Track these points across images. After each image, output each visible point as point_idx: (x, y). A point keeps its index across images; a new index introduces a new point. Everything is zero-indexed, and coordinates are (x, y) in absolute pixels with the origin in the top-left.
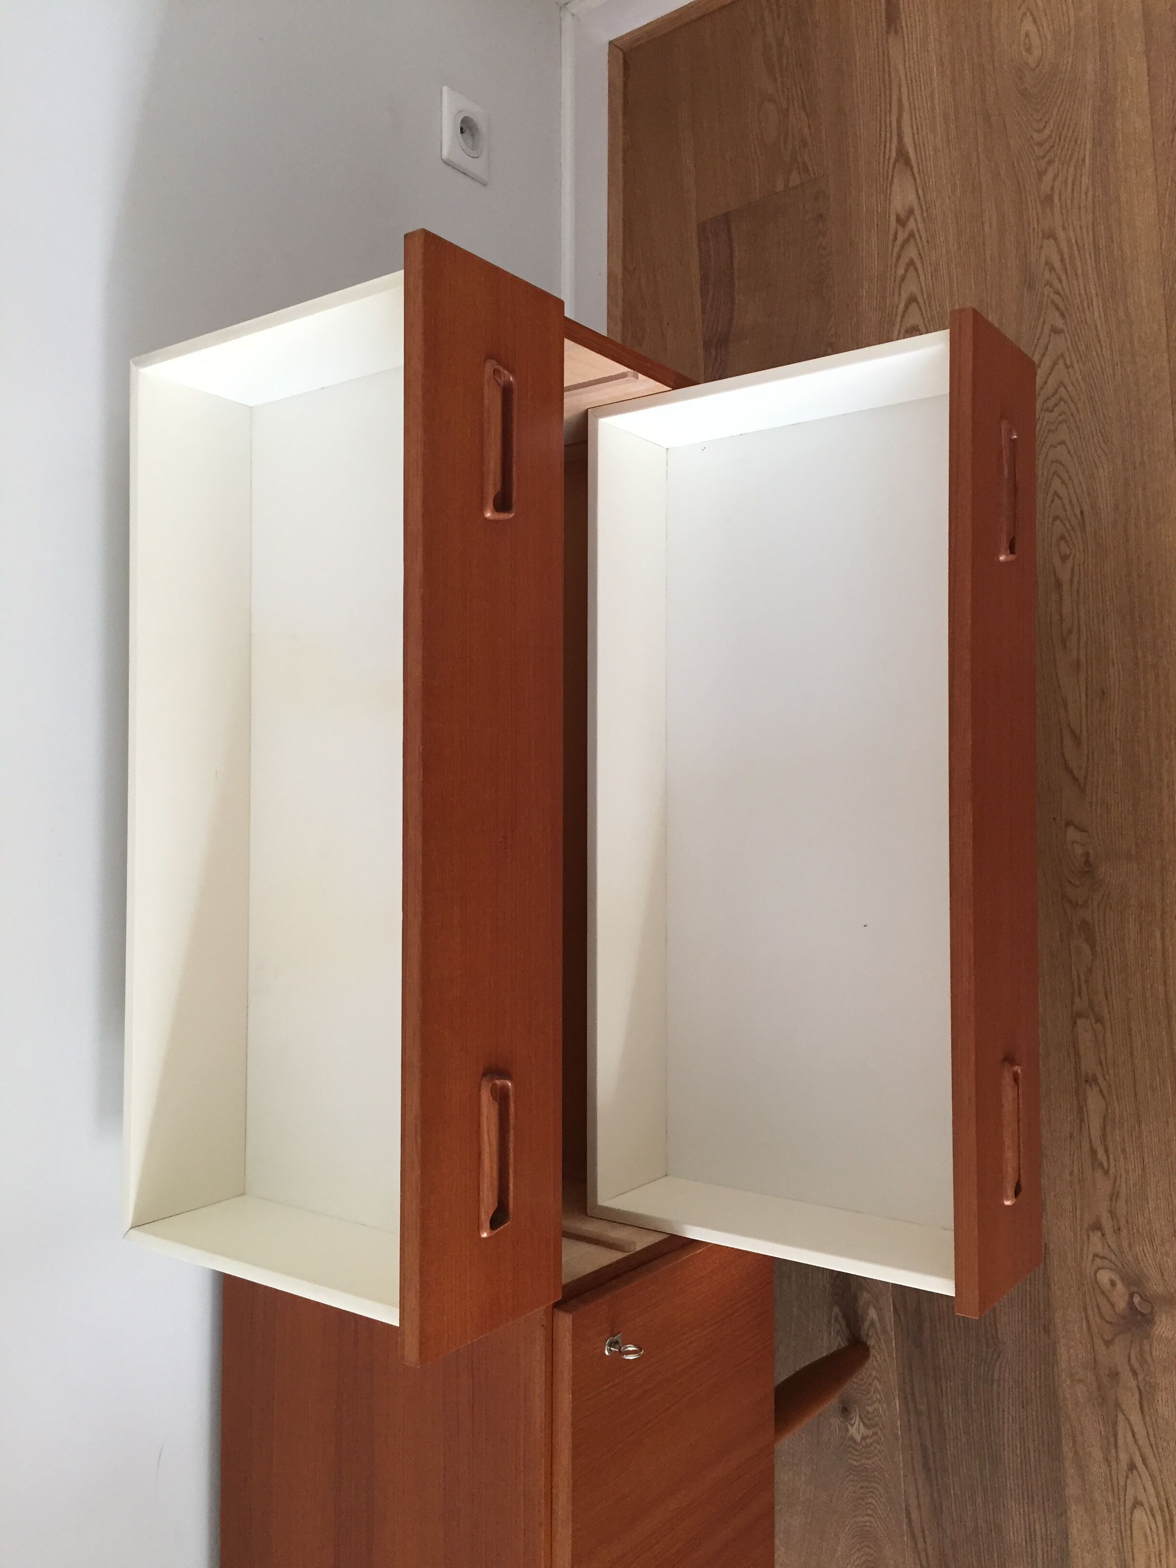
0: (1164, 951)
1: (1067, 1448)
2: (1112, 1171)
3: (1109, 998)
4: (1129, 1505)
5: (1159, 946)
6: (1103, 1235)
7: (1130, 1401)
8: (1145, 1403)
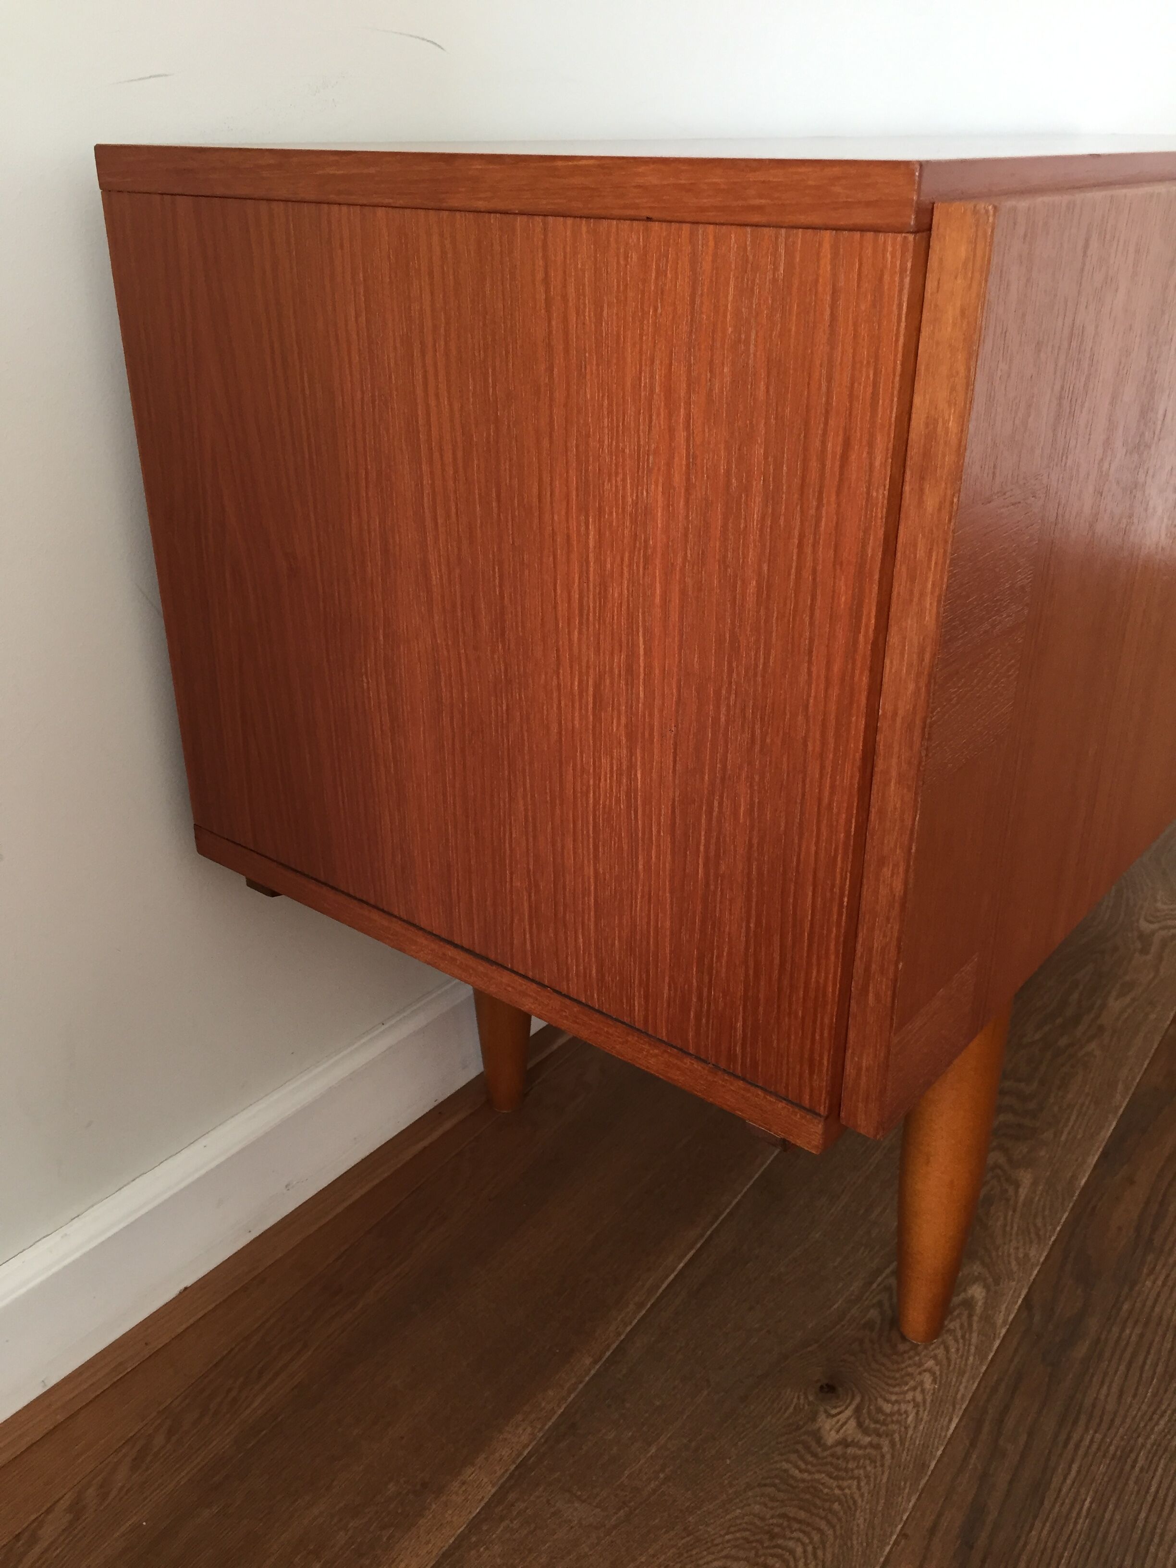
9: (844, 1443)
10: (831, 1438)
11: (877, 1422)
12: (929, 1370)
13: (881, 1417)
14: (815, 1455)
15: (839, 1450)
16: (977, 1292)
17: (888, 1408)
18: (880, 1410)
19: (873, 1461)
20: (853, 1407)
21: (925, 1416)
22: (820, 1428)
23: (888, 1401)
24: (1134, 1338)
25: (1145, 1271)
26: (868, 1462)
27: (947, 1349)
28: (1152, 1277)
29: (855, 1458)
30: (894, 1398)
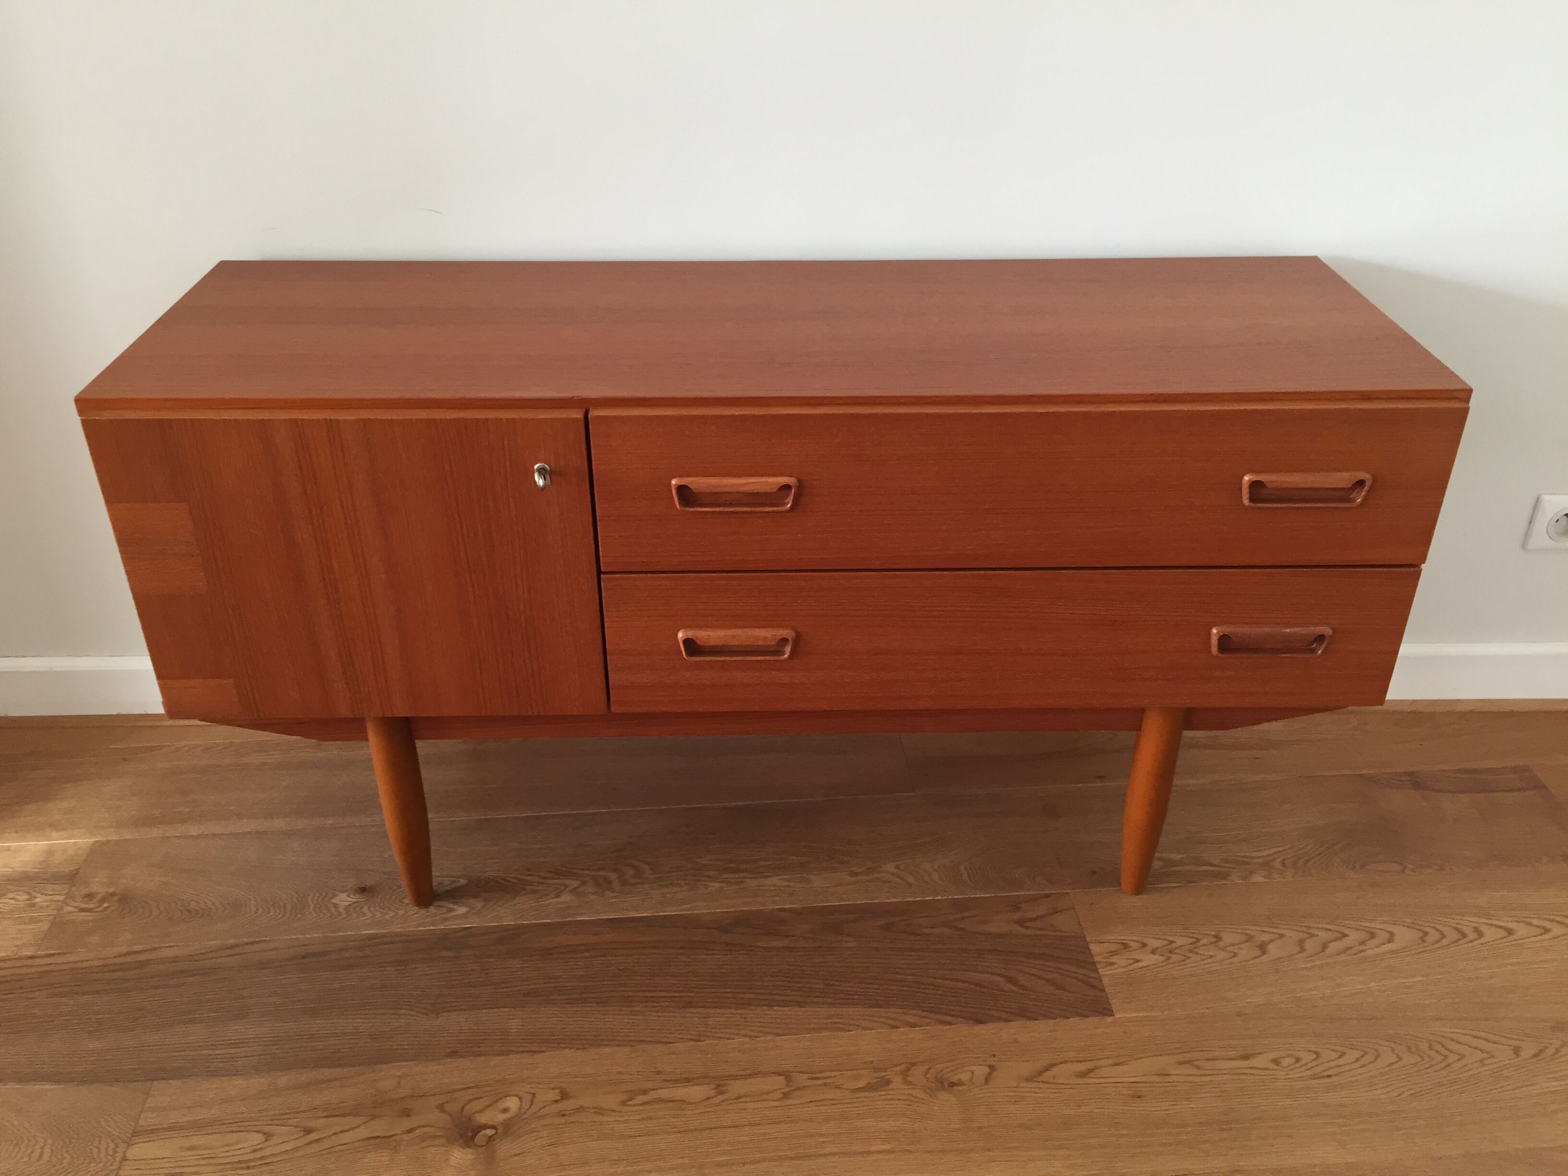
0: (869, 1153)
1: (327, 1073)
2: (625, 1108)
3: (810, 1105)
4: (266, 1129)
5: (874, 1148)
6: (556, 1101)
7: (378, 1128)
8: (378, 1141)
9: (335, 905)
10: (334, 901)
11: (354, 909)
12: (397, 914)
13: (358, 909)
14: (323, 899)
15: (330, 905)
16: (462, 910)
17: (365, 909)
18: (362, 908)
19: (330, 917)
20: (356, 900)
21: (368, 921)
22: (338, 895)
23: (369, 908)
24: (470, 969)
25: (525, 958)
26: (329, 915)
27: (416, 914)
28: (521, 962)
29: (329, 911)
30: (372, 909)
